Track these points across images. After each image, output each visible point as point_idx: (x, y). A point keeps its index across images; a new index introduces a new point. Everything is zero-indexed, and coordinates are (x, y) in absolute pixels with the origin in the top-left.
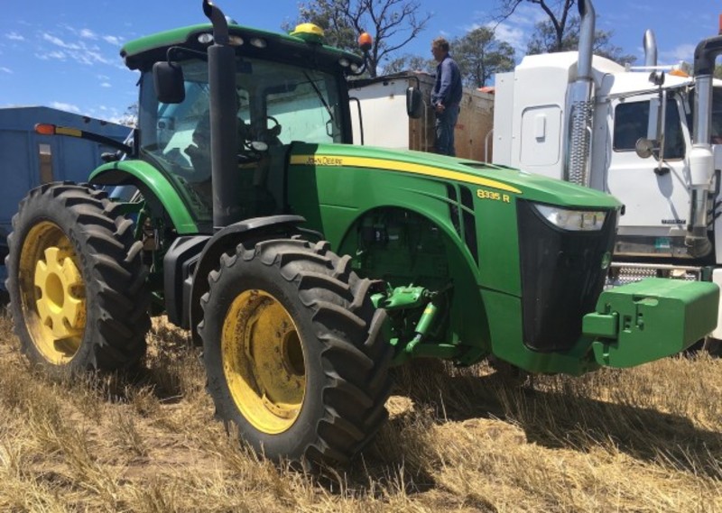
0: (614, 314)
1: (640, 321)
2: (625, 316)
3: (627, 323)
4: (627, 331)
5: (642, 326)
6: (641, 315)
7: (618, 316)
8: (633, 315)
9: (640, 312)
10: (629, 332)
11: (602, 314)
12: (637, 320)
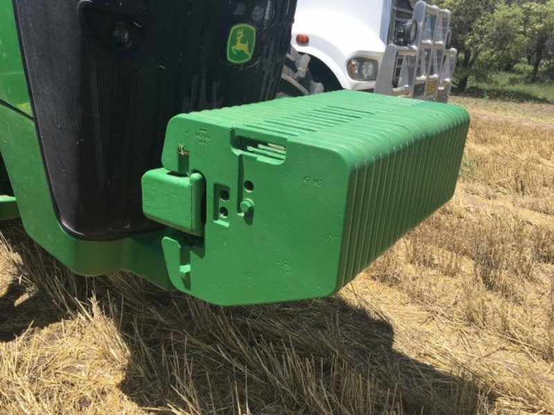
0: (196, 176)
1: (248, 202)
2: (216, 186)
3: (222, 202)
4: (222, 222)
5: (250, 214)
6: (250, 185)
7: (202, 183)
8: (232, 184)
9: (246, 178)
10: (226, 224)
11: (172, 173)
12: (240, 199)
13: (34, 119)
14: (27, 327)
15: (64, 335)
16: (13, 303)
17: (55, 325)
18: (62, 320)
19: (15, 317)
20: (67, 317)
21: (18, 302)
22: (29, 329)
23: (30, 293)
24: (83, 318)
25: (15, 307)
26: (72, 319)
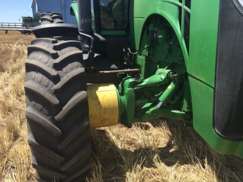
13: (214, 89)
14: (176, 163)
15: (191, 171)
16: (169, 151)
17: (187, 165)
18: (190, 164)
19: (170, 157)
20: (191, 164)
21: (171, 151)
22: (177, 164)
23: (175, 148)
24: (198, 166)
25: (170, 153)
26: (194, 165)
